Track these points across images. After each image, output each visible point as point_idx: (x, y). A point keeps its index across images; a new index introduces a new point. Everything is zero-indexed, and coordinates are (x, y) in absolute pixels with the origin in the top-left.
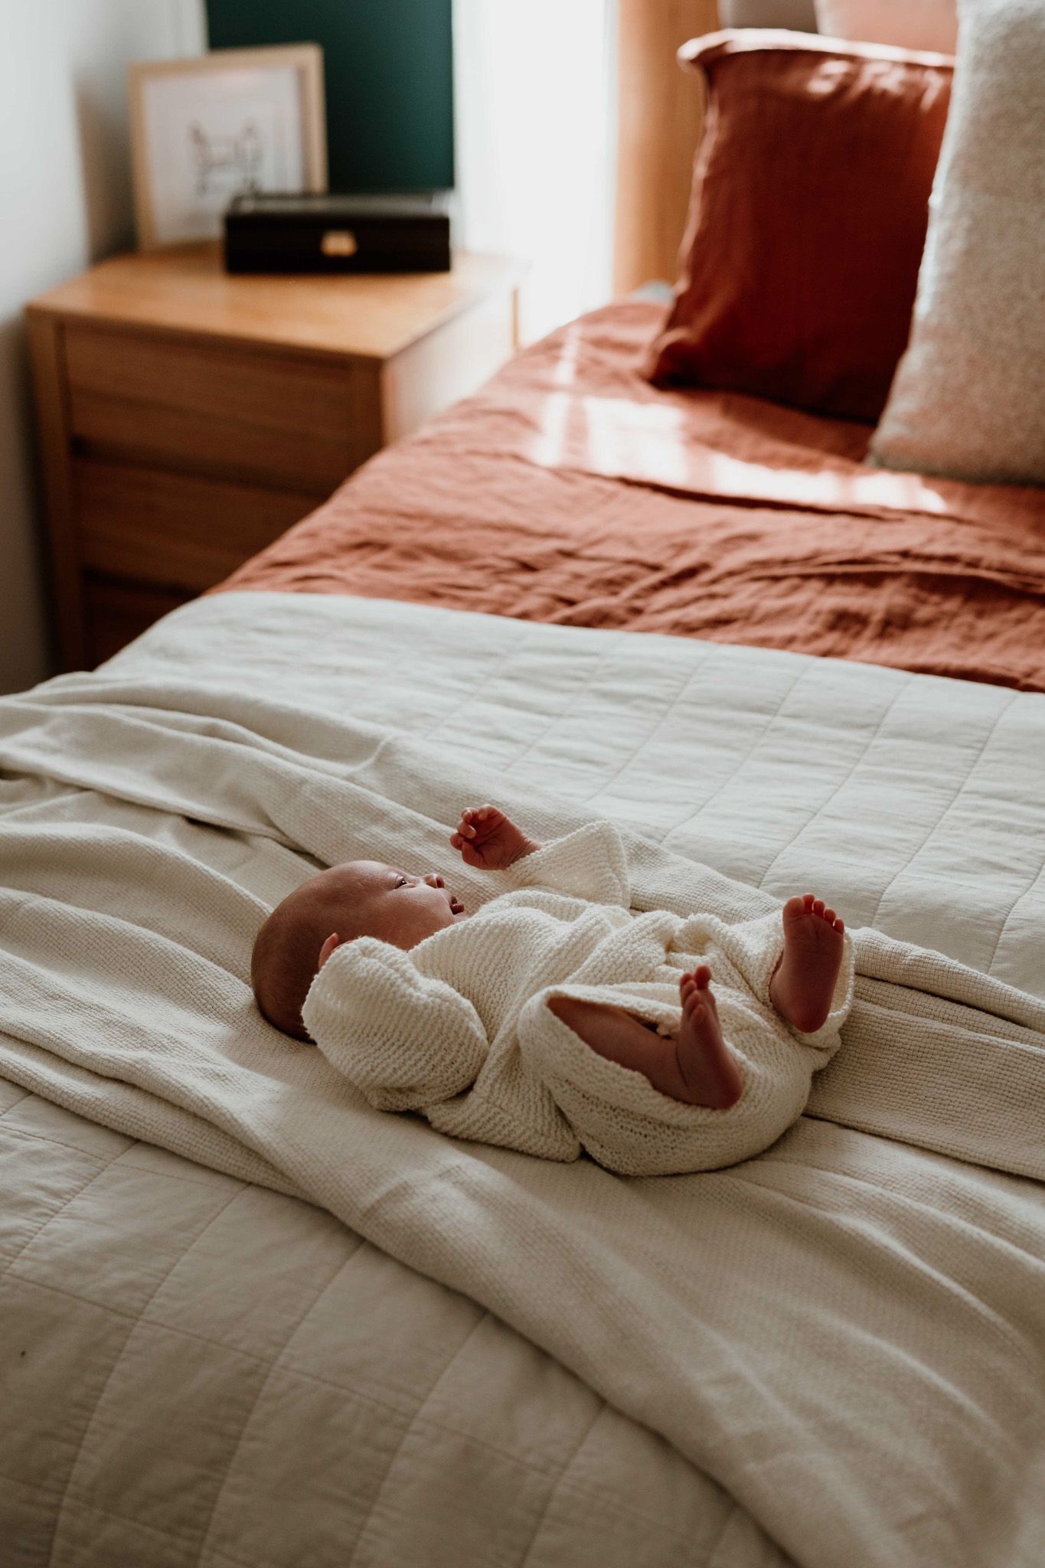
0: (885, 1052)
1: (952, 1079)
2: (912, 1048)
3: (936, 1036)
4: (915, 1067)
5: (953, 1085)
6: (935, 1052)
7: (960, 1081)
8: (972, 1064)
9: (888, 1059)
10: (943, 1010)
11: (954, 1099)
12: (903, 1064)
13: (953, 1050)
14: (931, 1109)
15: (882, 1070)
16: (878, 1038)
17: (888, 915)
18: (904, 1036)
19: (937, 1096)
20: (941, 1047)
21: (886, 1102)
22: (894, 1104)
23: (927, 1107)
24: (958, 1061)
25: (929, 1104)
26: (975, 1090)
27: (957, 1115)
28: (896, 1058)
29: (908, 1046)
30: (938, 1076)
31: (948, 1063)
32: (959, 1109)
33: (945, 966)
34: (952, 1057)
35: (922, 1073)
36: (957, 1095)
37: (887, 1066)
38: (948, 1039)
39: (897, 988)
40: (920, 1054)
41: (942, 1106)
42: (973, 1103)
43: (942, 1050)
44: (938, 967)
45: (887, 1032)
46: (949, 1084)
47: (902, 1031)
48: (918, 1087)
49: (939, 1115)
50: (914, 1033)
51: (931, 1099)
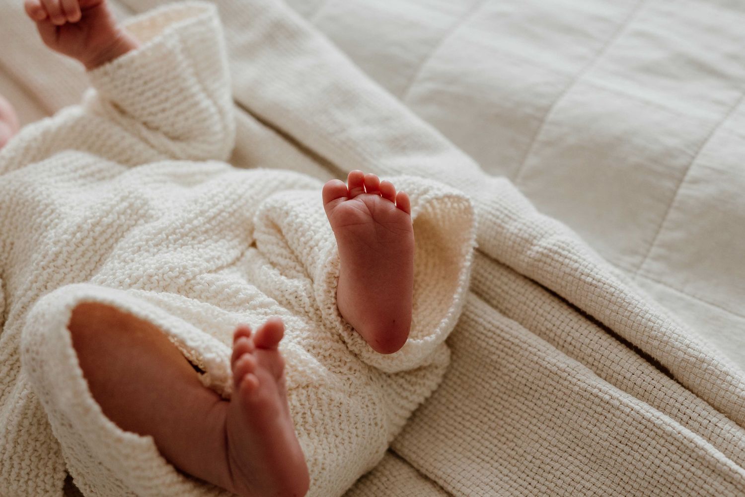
0: (489, 374)
1: (558, 436)
2: (519, 379)
3: (547, 373)
4: (519, 405)
5: (559, 445)
6: (544, 392)
7: (567, 442)
8: (585, 424)
9: (490, 384)
10: (568, 329)
11: (557, 466)
12: (505, 397)
13: (565, 397)
14: (527, 471)
15: (482, 397)
16: (483, 355)
17: (548, 144)
18: (512, 360)
19: (538, 455)
20: (551, 389)
21: (478, 445)
22: (487, 451)
23: (523, 468)
24: (569, 414)
25: (526, 463)
26: (584, 459)
27: (556, 489)
28: (498, 387)
29: (514, 375)
30: (543, 427)
31: (557, 414)
32: (560, 482)
33: (576, 270)
34: (563, 407)
35: (526, 415)
36: (561, 460)
37: (488, 395)
38: (561, 381)
39: (520, 282)
40: (527, 389)
41: (541, 471)
42: (578, 478)
43: (552, 393)
44: (568, 270)
45: (493, 350)
46: (554, 442)
47: (510, 352)
48: (519, 434)
49: (534, 483)
50: (523, 360)
51: (529, 458)
